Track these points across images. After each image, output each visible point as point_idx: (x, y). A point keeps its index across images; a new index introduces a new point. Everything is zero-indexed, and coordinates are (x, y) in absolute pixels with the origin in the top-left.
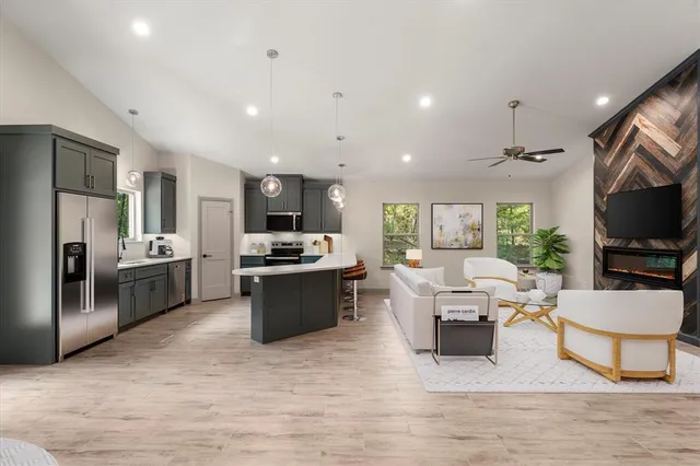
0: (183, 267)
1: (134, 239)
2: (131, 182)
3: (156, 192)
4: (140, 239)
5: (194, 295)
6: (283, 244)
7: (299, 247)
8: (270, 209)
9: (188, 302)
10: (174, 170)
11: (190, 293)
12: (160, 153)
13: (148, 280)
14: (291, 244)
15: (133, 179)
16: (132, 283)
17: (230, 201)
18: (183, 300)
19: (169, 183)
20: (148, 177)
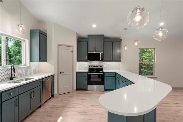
0: (50, 80)
1: (25, 65)
2: (19, 31)
3: (36, 40)
4: (28, 65)
5: (56, 92)
6: (94, 67)
7: (101, 68)
8: (89, 50)
9: (53, 96)
10: (46, 30)
11: (54, 92)
12: (40, 22)
13: (29, 92)
14: (97, 66)
15: (21, 29)
16: (17, 98)
17: (72, 47)
18: (50, 96)
19: (43, 37)
20: (32, 33)
